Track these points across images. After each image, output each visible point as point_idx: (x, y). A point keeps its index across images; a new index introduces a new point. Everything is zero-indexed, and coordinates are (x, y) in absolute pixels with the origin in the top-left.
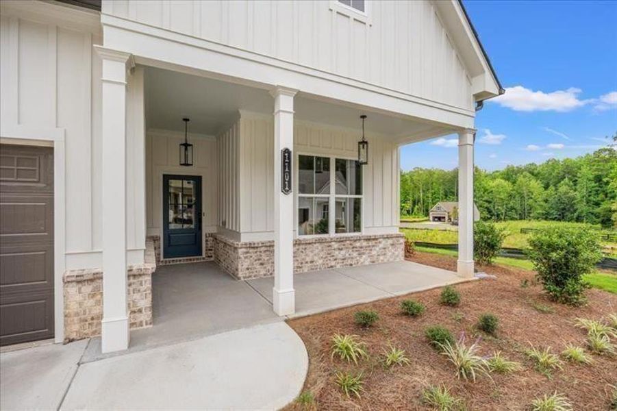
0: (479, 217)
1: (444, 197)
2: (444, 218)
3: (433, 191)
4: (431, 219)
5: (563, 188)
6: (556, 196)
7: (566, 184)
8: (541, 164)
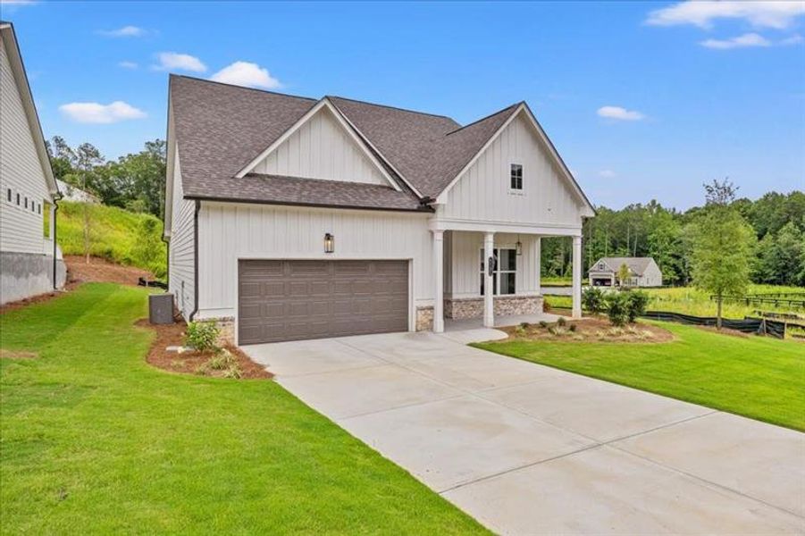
0: (661, 280)
1: (611, 249)
2: (609, 280)
3: (595, 241)
4: (591, 282)
5: (784, 237)
6: (774, 248)
7: (790, 231)
8: (757, 199)
